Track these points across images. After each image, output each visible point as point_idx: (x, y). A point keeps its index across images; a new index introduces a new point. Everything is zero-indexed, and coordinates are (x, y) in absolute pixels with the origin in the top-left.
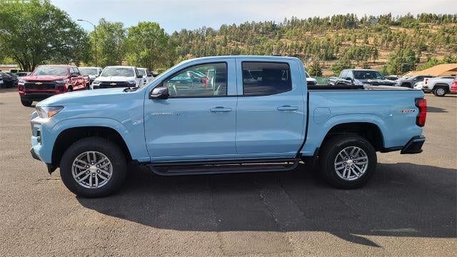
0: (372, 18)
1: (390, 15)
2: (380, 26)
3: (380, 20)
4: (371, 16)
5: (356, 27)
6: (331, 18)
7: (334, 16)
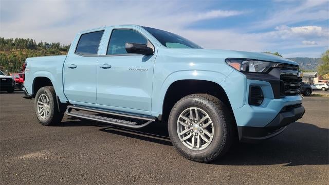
0: (47, 44)
1: (59, 44)
2: (53, 50)
3: (52, 46)
4: (45, 43)
5: (36, 49)
6: (14, 40)
7: (17, 39)
